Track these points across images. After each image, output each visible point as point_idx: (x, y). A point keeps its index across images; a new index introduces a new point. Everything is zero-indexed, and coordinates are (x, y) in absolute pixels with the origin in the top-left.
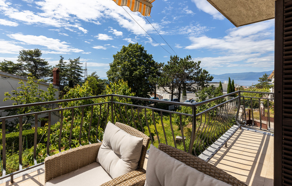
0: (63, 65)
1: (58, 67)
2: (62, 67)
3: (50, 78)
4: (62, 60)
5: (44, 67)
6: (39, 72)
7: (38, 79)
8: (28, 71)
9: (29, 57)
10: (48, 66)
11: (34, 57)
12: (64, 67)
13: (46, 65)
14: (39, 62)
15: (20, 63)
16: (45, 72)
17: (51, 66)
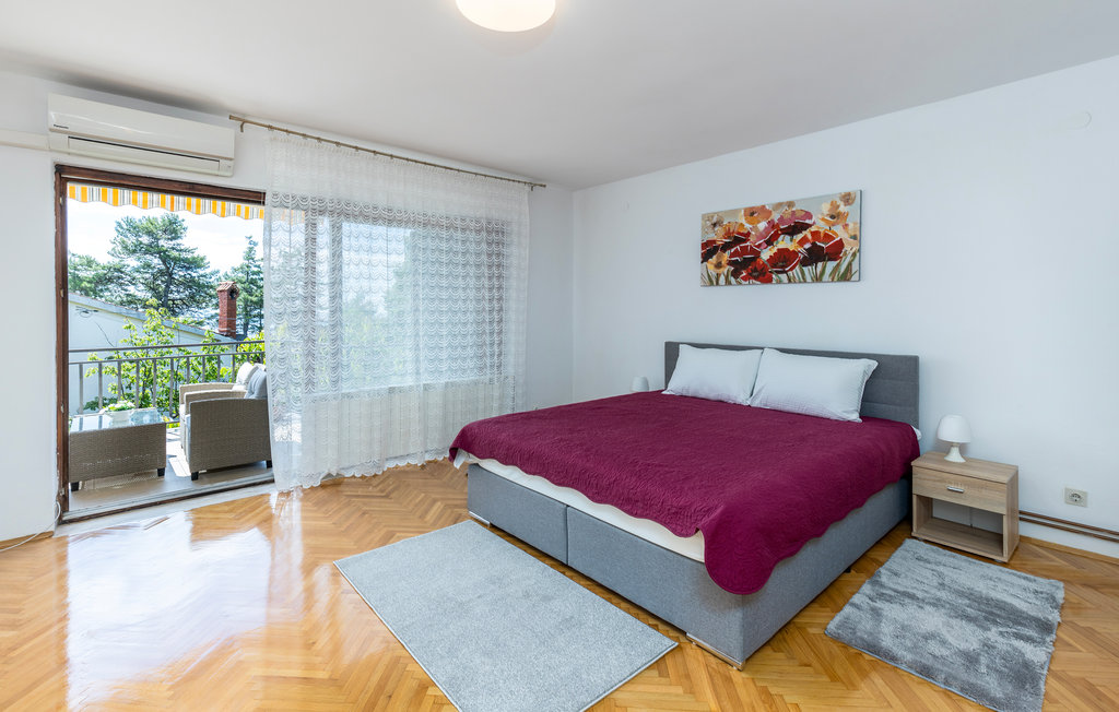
0: (256, 269)
1: (240, 275)
2: (254, 273)
3: (214, 312)
4: (251, 249)
5: (194, 275)
6: (178, 292)
7: (175, 314)
8: (142, 287)
9: (145, 239)
10: (208, 271)
11: (161, 242)
12: (258, 273)
13: (200, 267)
14: (176, 260)
15: (117, 260)
16: (198, 292)
17: (218, 272)
